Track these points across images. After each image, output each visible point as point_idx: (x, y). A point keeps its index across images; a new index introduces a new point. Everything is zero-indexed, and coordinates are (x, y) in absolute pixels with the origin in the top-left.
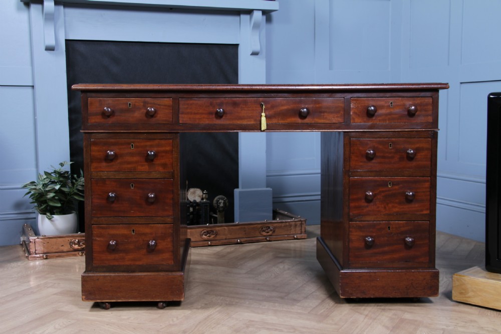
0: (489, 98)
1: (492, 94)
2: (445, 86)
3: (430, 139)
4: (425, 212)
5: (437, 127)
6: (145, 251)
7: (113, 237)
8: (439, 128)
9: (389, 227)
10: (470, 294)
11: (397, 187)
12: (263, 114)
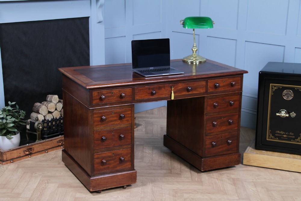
0: (259, 73)
1: (260, 72)
2: (246, 72)
3: (239, 96)
4: (236, 128)
5: (242, 90)
6: (118, 162)
7: (103, 158)
8: (243, 90)
9: (222, 137)
10: (252, 161)
11: (225, 119)
12: (173, 92)
